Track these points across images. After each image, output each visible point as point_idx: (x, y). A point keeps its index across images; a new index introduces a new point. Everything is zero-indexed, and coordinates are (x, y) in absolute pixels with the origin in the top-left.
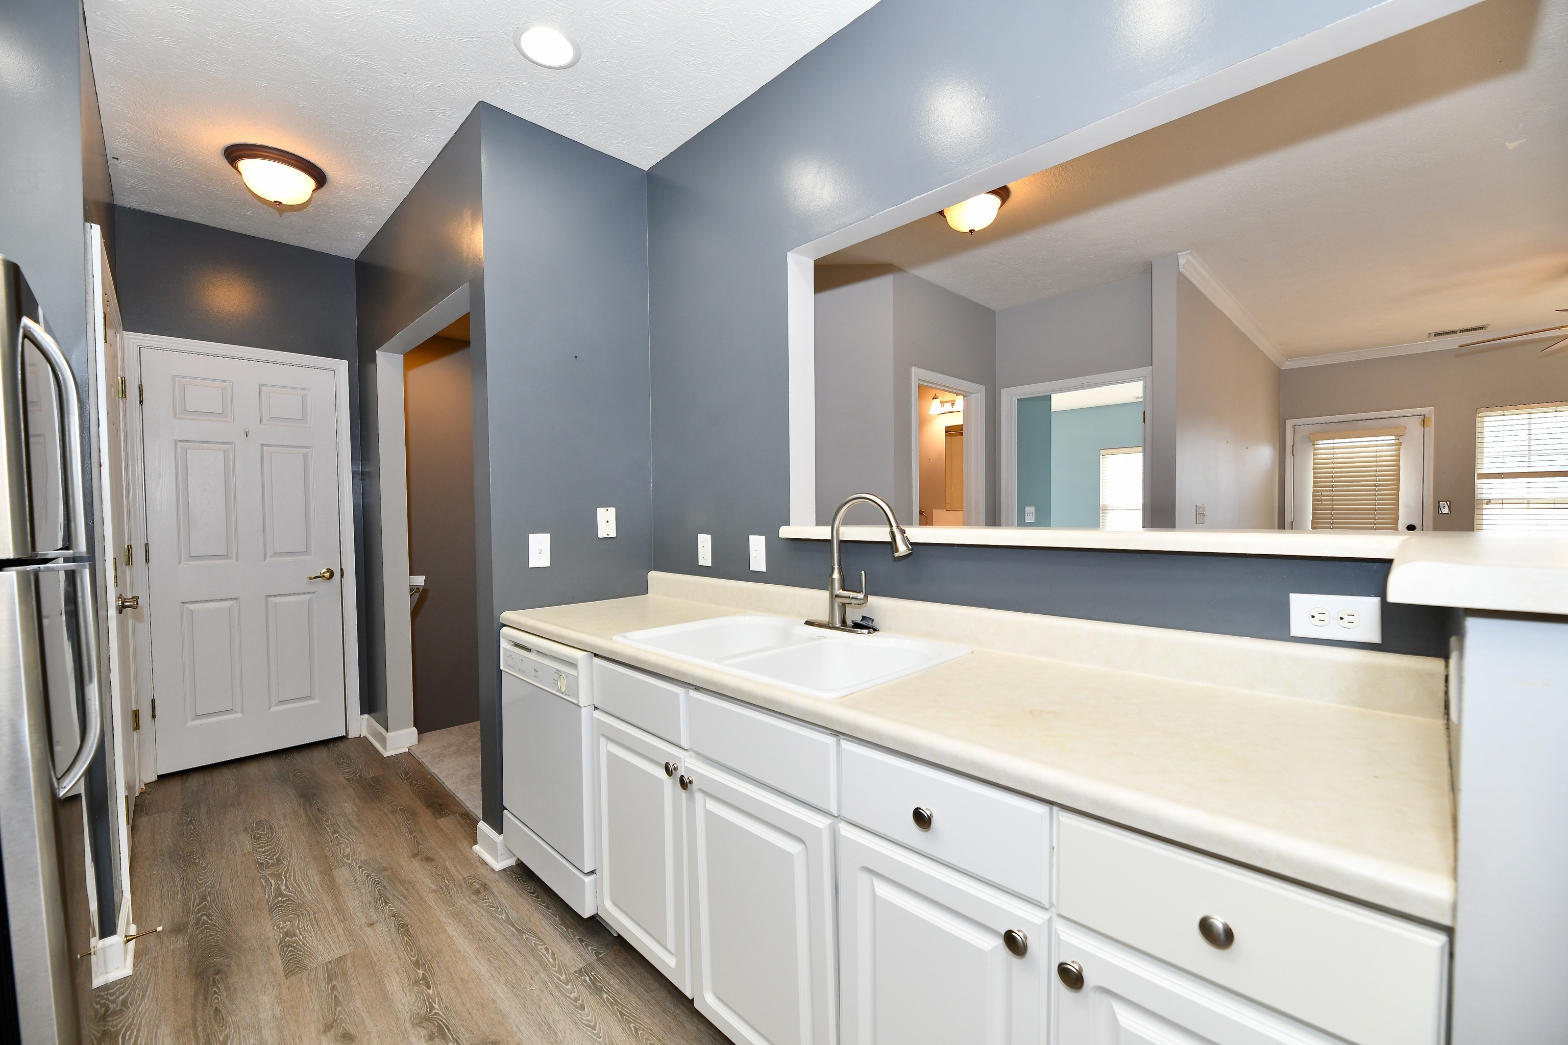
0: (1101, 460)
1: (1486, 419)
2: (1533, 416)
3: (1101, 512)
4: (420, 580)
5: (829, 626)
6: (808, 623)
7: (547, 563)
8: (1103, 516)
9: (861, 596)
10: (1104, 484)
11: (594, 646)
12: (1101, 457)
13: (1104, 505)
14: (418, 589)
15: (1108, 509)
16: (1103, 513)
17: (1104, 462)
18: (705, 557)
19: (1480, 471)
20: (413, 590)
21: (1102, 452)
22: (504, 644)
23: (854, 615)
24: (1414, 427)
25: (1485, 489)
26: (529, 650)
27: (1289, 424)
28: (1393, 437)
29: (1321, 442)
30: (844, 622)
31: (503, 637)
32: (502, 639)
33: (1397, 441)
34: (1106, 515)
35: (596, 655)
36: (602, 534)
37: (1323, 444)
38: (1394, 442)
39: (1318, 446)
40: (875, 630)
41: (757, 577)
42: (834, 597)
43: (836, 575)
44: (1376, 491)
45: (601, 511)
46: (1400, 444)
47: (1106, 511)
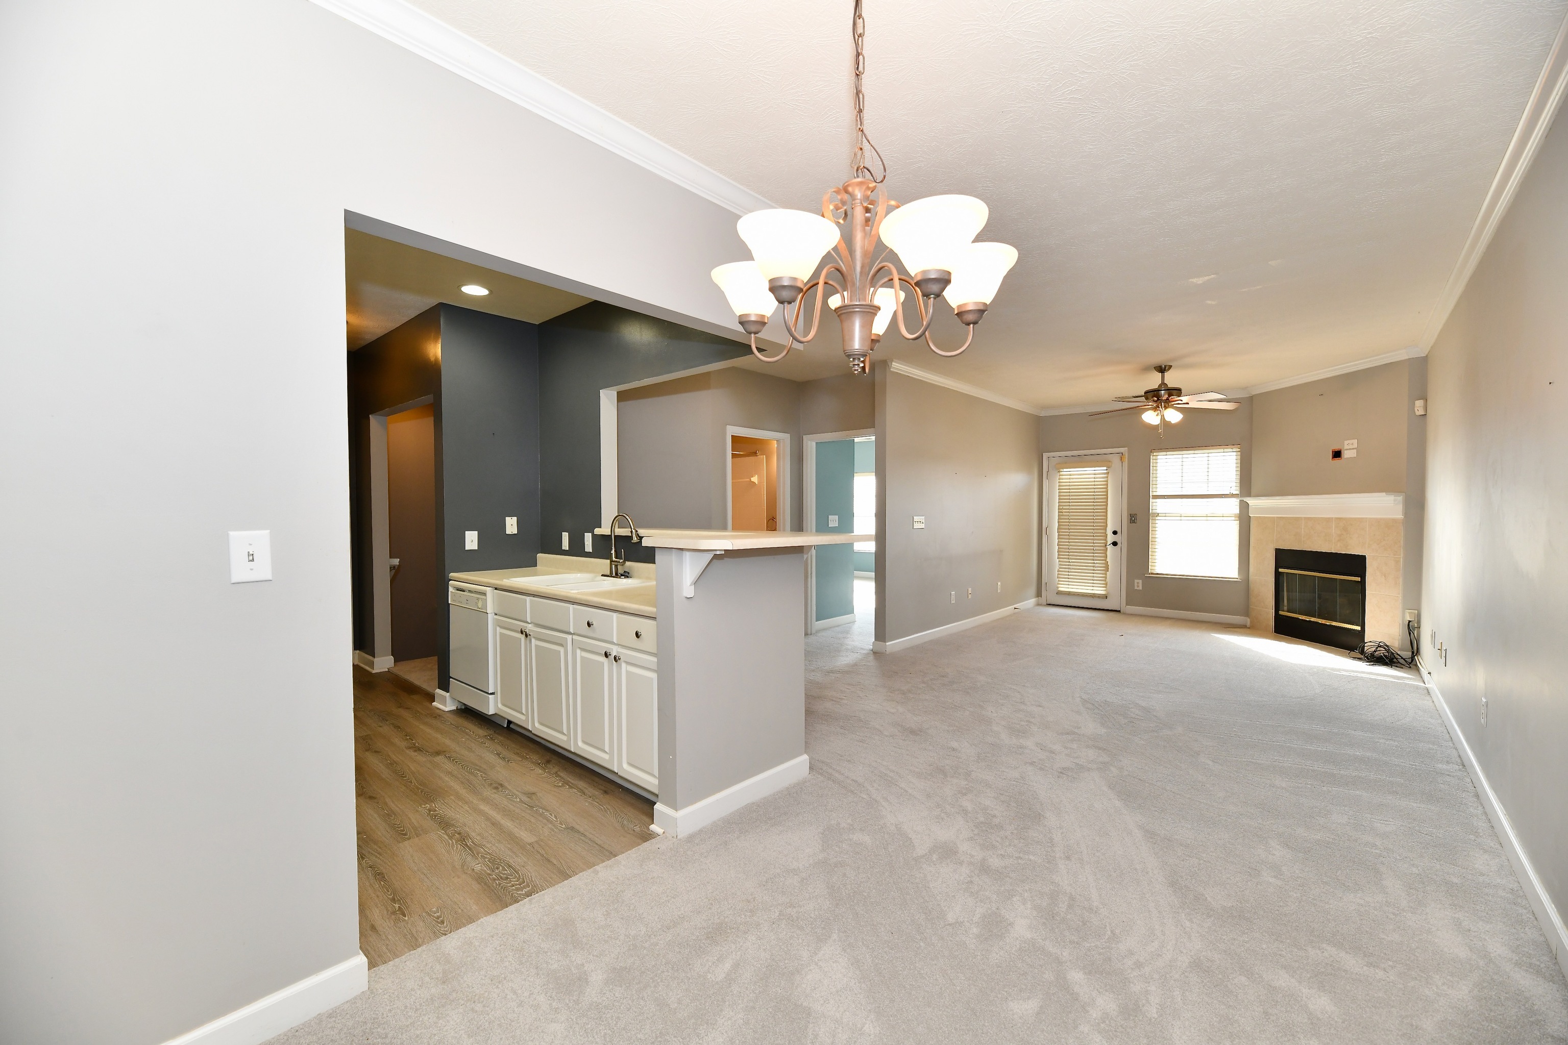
1: (1159, 457)
2: (1184, 456)
4: (396, 562)
5: (611, 576)
6: (602, 575)
7: (476, 548)
9: (621, 561)
11: (494, 584)
14: (394, 567)
18: (565, 545)
19: (1155, 494)
20: (392, 568)
22: (451, 589)
23: (620, 571)
24: (1116, 460)
25: (1157, 506)
26: (464, 591)
27: (1045, 455)
28: (1105, 468)
29: (1065, 470)
30: (617, 574)
31: (451, 586)
32: (450, 587)
35: (496, 589)
36: (508, 532)
37: (1065, 472)
38: (1105, 471)
39: (1062, 473)
40: (628, 577)
41: (588, 555)
42: (611, 561)
43: (613, 552)
44: (1094, 506)
45: (508, 519)
46: (1108, 473)
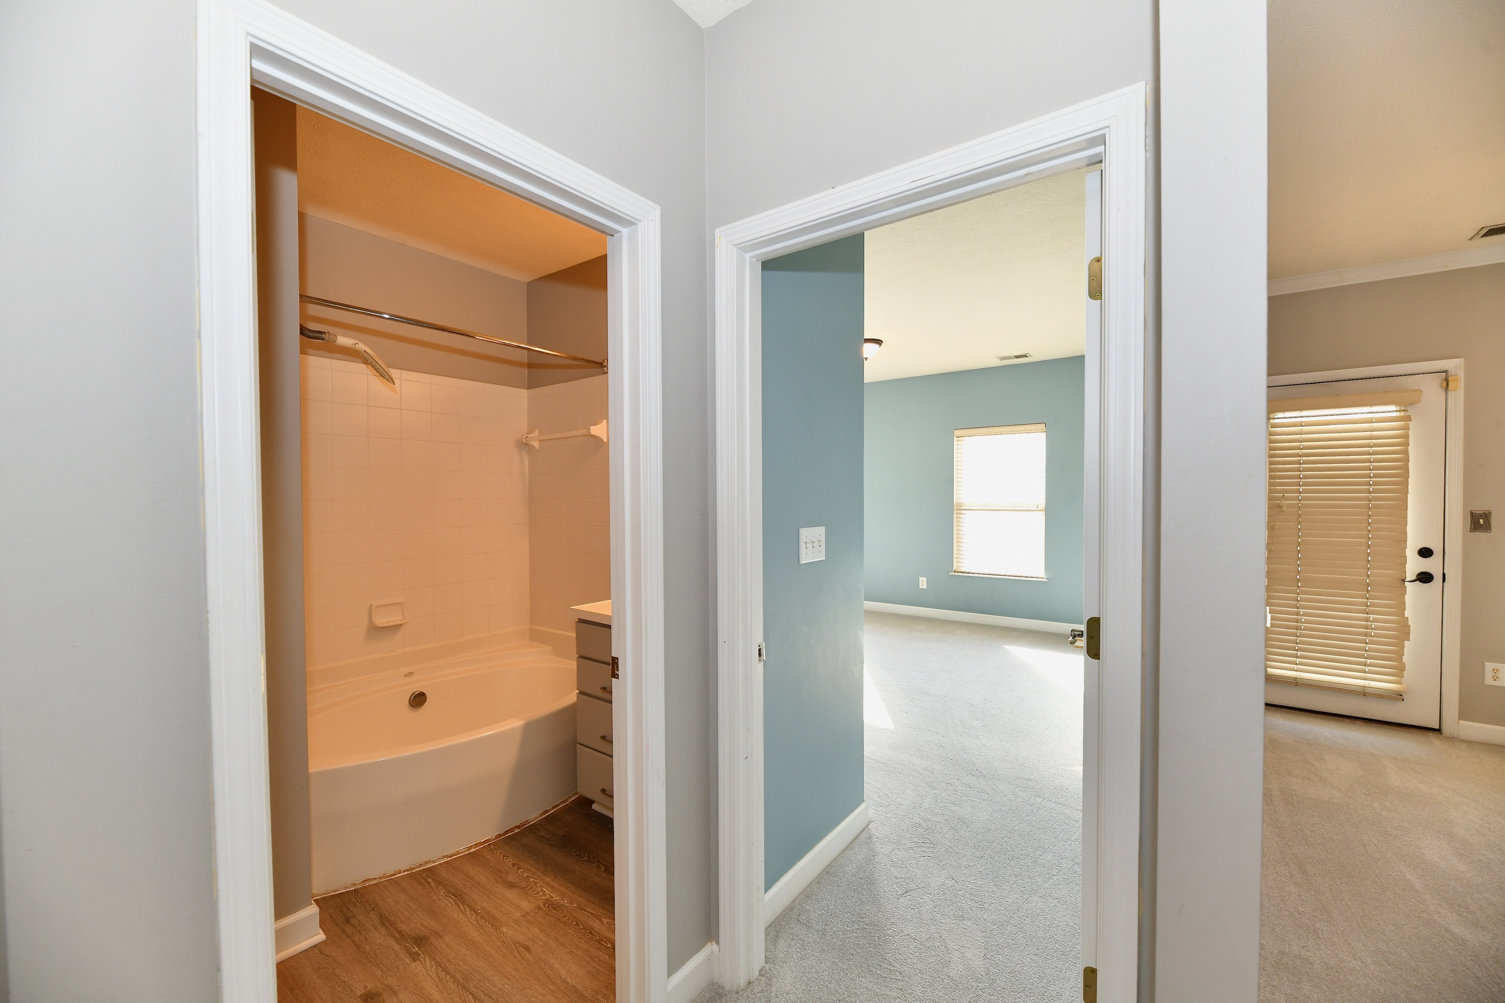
0: (955, 443)
3: (955, 512)
8: (957, 518)
10: (959, 475)
12: (955, 439)
13: (960, 503)
15: (964, 508)
16: (957, 514)
17: (959, 447)
21: (957, 433)
29: (1280, 415)
33: (1402, 414)
34: (962, 516)
38: (1398, 414)
39: (1276, 421)
46: (1408, 418)
47: (962, 512)
